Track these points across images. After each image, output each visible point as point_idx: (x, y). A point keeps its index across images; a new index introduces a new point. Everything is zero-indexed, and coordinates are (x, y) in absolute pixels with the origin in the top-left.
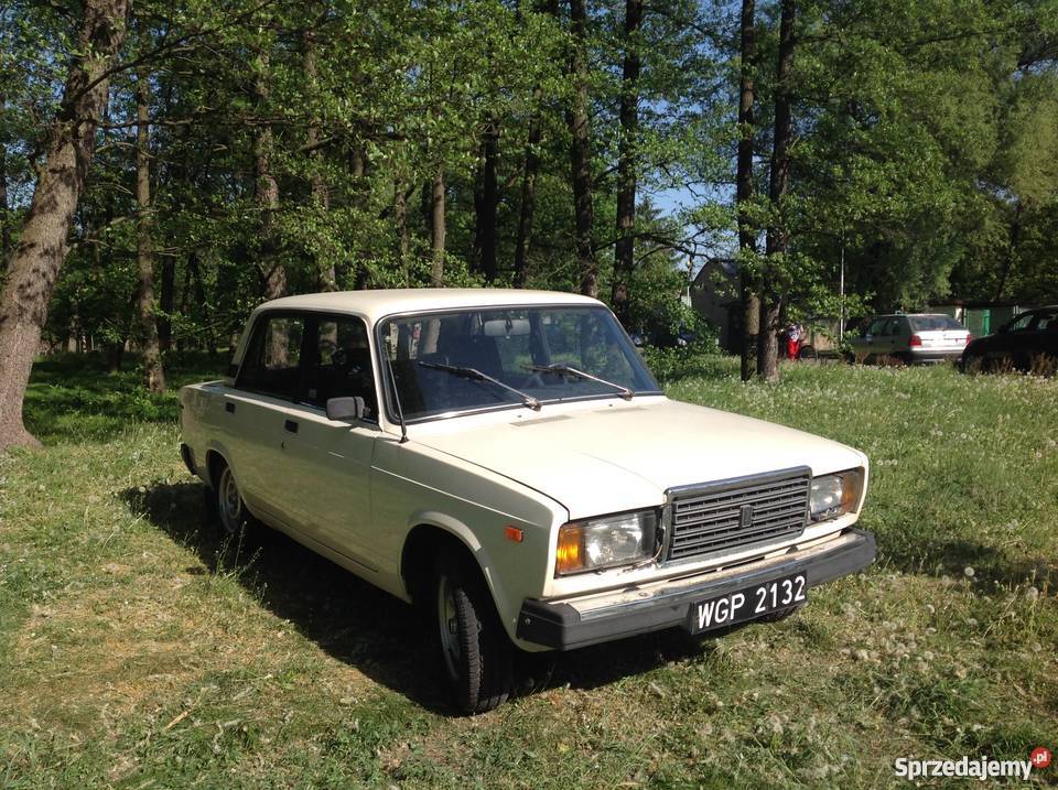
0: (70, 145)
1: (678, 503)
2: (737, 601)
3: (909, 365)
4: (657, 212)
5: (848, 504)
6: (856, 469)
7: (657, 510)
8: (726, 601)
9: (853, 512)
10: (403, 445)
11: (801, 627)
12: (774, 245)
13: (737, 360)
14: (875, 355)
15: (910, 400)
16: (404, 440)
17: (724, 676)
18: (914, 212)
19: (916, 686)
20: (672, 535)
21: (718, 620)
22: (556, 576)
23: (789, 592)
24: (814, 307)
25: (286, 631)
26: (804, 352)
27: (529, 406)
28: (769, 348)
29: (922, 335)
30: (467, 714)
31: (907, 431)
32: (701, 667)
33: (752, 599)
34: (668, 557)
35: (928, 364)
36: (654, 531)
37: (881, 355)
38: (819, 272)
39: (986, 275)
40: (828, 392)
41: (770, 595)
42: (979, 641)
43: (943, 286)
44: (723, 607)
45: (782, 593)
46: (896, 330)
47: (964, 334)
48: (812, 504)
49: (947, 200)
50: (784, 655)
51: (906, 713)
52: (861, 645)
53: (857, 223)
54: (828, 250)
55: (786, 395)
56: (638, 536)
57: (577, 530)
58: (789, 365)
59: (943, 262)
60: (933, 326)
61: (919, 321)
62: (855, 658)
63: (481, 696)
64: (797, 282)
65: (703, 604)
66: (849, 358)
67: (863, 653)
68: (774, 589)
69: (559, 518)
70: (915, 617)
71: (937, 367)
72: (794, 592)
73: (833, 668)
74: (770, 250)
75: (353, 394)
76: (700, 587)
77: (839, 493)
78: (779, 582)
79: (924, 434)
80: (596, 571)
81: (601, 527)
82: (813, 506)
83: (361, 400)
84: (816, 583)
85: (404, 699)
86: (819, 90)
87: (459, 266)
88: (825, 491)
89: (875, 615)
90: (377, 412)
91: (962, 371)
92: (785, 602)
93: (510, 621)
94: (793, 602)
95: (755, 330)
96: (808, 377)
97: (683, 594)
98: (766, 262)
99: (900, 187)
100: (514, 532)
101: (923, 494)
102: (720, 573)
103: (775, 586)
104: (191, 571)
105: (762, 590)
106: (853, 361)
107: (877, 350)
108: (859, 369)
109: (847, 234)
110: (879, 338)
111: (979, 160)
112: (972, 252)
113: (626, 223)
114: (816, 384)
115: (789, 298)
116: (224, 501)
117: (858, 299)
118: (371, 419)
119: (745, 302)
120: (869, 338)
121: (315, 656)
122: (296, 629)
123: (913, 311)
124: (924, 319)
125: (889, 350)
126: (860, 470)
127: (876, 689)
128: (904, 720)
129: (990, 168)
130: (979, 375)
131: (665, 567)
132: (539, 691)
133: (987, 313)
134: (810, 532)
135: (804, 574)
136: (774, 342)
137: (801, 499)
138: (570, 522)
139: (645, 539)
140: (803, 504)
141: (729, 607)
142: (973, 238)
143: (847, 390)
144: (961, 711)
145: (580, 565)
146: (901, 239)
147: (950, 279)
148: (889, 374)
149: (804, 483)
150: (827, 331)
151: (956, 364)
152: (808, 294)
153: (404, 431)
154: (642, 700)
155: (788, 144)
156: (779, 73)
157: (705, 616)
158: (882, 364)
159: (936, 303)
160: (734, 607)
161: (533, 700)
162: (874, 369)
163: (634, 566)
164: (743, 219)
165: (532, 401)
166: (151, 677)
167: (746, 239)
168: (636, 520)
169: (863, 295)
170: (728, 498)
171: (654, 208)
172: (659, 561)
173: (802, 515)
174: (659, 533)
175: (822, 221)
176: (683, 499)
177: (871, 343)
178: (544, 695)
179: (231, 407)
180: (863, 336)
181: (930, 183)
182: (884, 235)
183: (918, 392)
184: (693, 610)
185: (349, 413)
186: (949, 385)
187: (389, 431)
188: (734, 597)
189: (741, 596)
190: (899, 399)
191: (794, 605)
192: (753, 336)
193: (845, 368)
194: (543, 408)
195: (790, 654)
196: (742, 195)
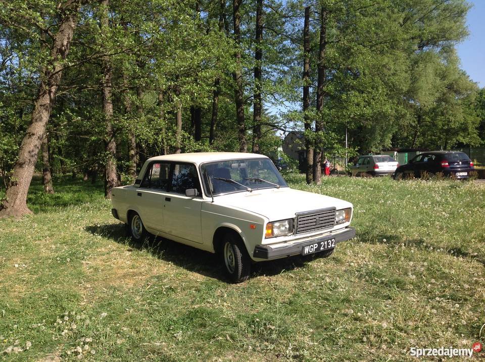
0: (47, 94)
1: (299, 217)
2: (315, 246)
3: (373, 177)
4: (266, 110)
5: (347, 219)
6: (349, 208)
7: (293, 219)
8: (312, 246)
9: (349, 221)
10: (213, 203)
11: (334, 258)
12: (318, 128)
13: (304, 176)
14: (360, 173)
15: (373, 191)
16: (213, 202)
17: (311, 270)
18: (375, 113)
19: (368, 271)
20: (297, 226)
21: (310, 252)
22: (266, 238)
23: (330, 244)
24: (335, 153)
25: (171, 265)
26: (333, 172)
27: (248, 191)
28: (317, 171)
29: (378, 164)
30: (236, 283)
31: (371, 202)
32: (304, 269)
33: (320, 246)
34: (296, 233)
35: (381, 176)
36: (292, 225)
37: (363, 172)
38: (337, 139)
39: (407, 137)
40: (341, 188)
41: (325, 244)
42: (387, 260)
43: (388, 143)
44: (312, 247)
45: (328, 244)
46: (369, 162)
47: (396, 163)
48: (336, 219)
49: (388, 109)
50: (328, 266)
51: (365, 277)
52: (352, 262)
53: (352, 118)
54: (341, 129)
55: (325, 189)
56: (287, 226)
57: (271, 224)
58: (326, 178)
59: (389, 132)
60: (383, 160)
61: (378, 158)
62: (350, 265)
63: (241, 276)
64: (329, 143)
65: (306, 246)
66: (350, 174)
67: (352, 264)
68: (326, 243)
69: (266, 222)
70: (368, 254)
71: (384, 177)
72: (332, 244)
73: (344, 268)
74: (317, 129)
75: (194, 188)
76: (305, 242)
77: (344, 215)
78: (327, 241)
79: (377, 203)
80: (276, 237)
81: (277, 224)
82: (337, 219)
83: (196, 190)
84: (338, 242)
85: (216, 280)
86: (336, 63)
87: (189, 137)
88: (340, 215)
89: (356, 254)
90: (202, 193)
91: (394, 179)
92: (329, 247)
93: (251, 252)
94: (331, 247)
95: (311, 163)
96: (333, 182)
97: (301, 244)
98: (316, 135)
99: (369, 104)
100: (252, 226)
101: (373, 221)
102: (310, 239)
103: (326, 242)
104: (129, 250)
105: (322, 243)
106: (351, 175)
107: (362, 171)
108: (354, 179)
109: (348, 122)
110: (361, 166)
111: (404, 88)
112: (401, 128)
113: (258, 118)
114: (337, 185)
115: (325, 150)
116: (134, 228)
117: (353, 150)
118: (200, 196)
119: (308, 152)
120: (357, 166)
121: (182, 270)
122: (174, 264)
123: (377, 154)
124: (380, 157)
125: (366, 170)
126: (350, 208)
127: (356, 272)
128: (364, 279)
129: (408, 91)
130: (401, 180)
131: (295, 236)
132: (256, 276)
133: (407, 154)
134: (336, 227)
135: (334, 239)
136: (319, 168)
137: (333, 217)
138: (269, 222)
139: (290, 227)
140: (334, 218)
141: (313, 248)
142: (401, 122)
143: (349, 187)
144: (380, 276)
145: (272, 235)
146: (369, 124)
147: (392, 140)
148: (365, 180)
149: (334, 212)
150: (341, 163)
151: (392, 176)
152: (332, 148)
153: (213, 199)
154: (287, 279)
155: (324, 86)
156: (320, 57)
157: (307, 250)
158: (363, 176)
159: (385, 150)
160: (315, 248)
161: (255, 279)
162: (360, 178)
163: (286, 235)
164: (306, 118)
165: (250, 189)
166: (134, 277)
167: (307, 126)
168: (287, 222)
169: (354, 149)
170: (312, 216)
171: (265, 108)
172: (294, 234)
173: (333, 221)
174: (294, 226)
175: (338, 118)
176: (300, 216)
177: (358, 168)
178: (258, 277)
179: (140, 194)
180: (355, 165)
181: (381, 101)
182: (363, 123)
183: (376, 188)
184: (303, 248)
185: (193, 194)
186: (389, 184)
187: (206, 199)
188: (315, 245)
189: (316, 244)
190: (369, 190)
191: (332, 249)
192: (310, 165)
193: (348, 178)
194: (253, 191)
195: (331, 265)
196: (305, 107)
